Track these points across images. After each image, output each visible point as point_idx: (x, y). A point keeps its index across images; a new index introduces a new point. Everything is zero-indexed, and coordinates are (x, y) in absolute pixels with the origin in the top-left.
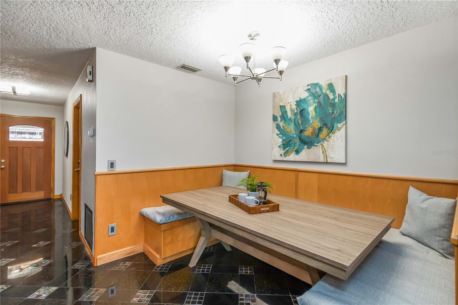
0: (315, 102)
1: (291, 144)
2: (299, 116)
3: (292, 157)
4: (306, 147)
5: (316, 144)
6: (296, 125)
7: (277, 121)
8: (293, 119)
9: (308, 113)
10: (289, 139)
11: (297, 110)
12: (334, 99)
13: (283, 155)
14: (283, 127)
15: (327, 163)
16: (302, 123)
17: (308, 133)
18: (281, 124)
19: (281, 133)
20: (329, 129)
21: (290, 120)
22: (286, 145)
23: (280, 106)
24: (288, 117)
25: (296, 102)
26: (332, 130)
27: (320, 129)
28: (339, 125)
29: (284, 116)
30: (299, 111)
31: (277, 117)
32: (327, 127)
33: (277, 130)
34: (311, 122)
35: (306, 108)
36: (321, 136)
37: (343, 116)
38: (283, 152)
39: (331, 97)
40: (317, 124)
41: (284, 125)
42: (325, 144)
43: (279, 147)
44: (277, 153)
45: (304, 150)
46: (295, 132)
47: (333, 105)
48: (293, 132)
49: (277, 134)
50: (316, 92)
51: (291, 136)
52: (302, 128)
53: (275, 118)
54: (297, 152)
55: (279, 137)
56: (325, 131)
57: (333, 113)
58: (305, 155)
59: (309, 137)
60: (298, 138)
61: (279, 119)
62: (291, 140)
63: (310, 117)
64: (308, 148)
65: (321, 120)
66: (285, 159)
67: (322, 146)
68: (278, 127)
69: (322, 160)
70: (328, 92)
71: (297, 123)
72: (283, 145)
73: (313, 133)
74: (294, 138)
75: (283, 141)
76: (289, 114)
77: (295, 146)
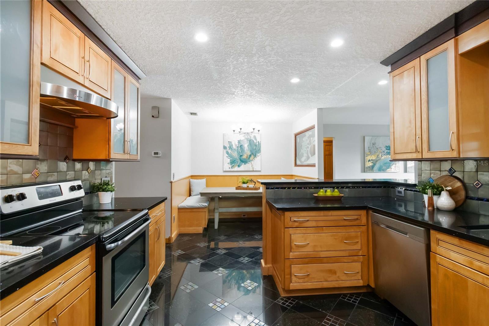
0: (248, 143)
1: (235, 162)
2: (239, 148)
3: (236, 169)
4: (243, 164)
5: (248, 162)
6: (238, 153)
7: (227, 149)
8: (236, 150)
9: (245, 148)
10: (234, 160)
11: (238, 145)
12: (256, 143)
13: (231, 168)
14: (230, 152)
15: (253, 171)
16: (241, 152)
17: (244, 157)
18: (230, 151)
19: (229, 156)
20: (254, 155)
21: (235, 149)
22: (233, 162)
23: (229, 142)
24: (233, 148)
25: (238, 141)
26: (255, 156)
27: (250, 156)
28: (258, 154)
29: (231, 147)
30: (239, 146)
31: (226, 147)
32: (253, 155)
33: (226, 154)
34: (246, 152)
35: (244, 145)
36: (251, 158)
37: (259, 151)
38: (230, 166)
39: (255, 142)
40: (249, 153)
41: (231, 152)
42: (252, 162)
43: (228, 163)
44: (227, 167)
45: (242, 165)
46: (238, 156)
47: (256, 145)
48: (237, 156)
49: (227, 157)
50: (248, 138)
51: (235, 158)
52: (241, 154)
53: (225, 148)
54: (239, 166)
55: (228, 158)
56: (252, 156)
57: (256, 149)
58: (243, 167)
59: (245, 159)
60: (239, 159)
61: (228, 148)
62: (235, 160)
63: (245, 150)
64: (244, 164)
65: (251, 151)
66: (232, 170)
67: (251, 163)
68: (227, 153)
69: (251, 170)
70: (254, 139)
71: (238, 152)
72: (231, 162)
73: (247, 157)
74: (237, 159)
75: (231, 160)
76: (234, 147)
77: (237, 163)
